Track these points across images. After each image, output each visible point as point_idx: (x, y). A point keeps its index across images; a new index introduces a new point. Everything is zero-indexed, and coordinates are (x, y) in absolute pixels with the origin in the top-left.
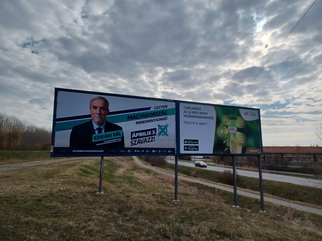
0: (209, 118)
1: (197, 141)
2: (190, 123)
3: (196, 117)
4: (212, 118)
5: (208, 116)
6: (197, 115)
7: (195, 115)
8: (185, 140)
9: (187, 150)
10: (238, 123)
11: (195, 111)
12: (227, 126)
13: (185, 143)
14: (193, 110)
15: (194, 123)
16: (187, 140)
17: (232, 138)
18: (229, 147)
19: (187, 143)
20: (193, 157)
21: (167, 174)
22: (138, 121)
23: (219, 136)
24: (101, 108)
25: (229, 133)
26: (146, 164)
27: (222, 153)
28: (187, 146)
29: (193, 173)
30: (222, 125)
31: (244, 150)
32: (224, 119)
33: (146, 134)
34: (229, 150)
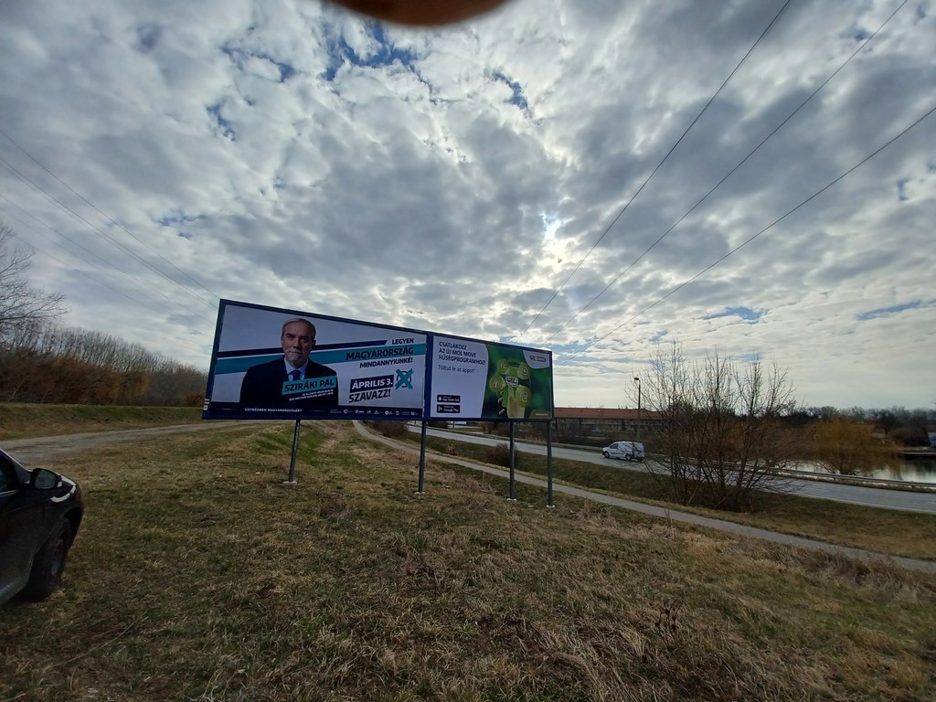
0: (478, 362)
1: (458, 397)
2: (449, 369)
3: (458, 359)
4: (483, 362)
5: (477, 358)
6: (460, 356)
7: (457, 356)
8: (439, 396)
9: (442, 411)
10: (521, 373)
11: (457, 349)
12: (504, 376)
13: (438, 401)
14: (455, 349)
15: (454, 369)
16: (442, 396)
17: (511, 394)
18: (506, 409)
19: (442, 401)
20: (452, 422)
21: (408, 450)
22: (363, 362)
23: (493, 390)
24: (301, 338)
25: (507, 386)
26: (374, 434)
27: (495, 417)
28: (442, 406)
29: (450, 448)
30: (496, 374)
31: (527, 413)
32: (501, 364)
33: (376, 383)
34: (505, 412)
